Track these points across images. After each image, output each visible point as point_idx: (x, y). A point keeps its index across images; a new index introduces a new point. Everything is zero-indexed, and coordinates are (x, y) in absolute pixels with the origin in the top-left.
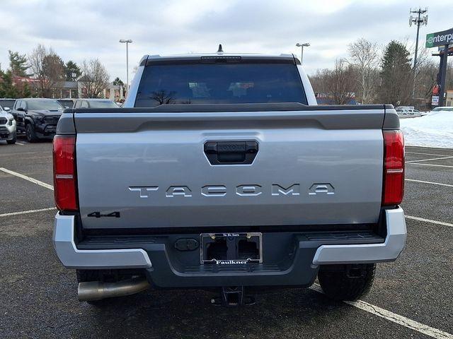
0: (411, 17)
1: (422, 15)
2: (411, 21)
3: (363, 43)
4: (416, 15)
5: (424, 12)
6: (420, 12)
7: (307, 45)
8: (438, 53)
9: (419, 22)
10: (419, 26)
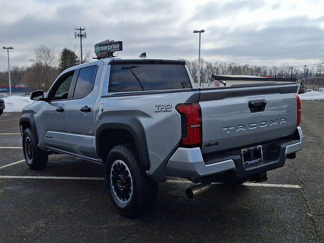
0: (75, 32)
1: (82, 32)
2: (76, 35)
3: (44, 48)
4: (79, 32)
5: (83, 30)
6: (81, 30)
7: (11, 48)
8: (96, 57)
9: (81, 36)
10: (81, 38)
